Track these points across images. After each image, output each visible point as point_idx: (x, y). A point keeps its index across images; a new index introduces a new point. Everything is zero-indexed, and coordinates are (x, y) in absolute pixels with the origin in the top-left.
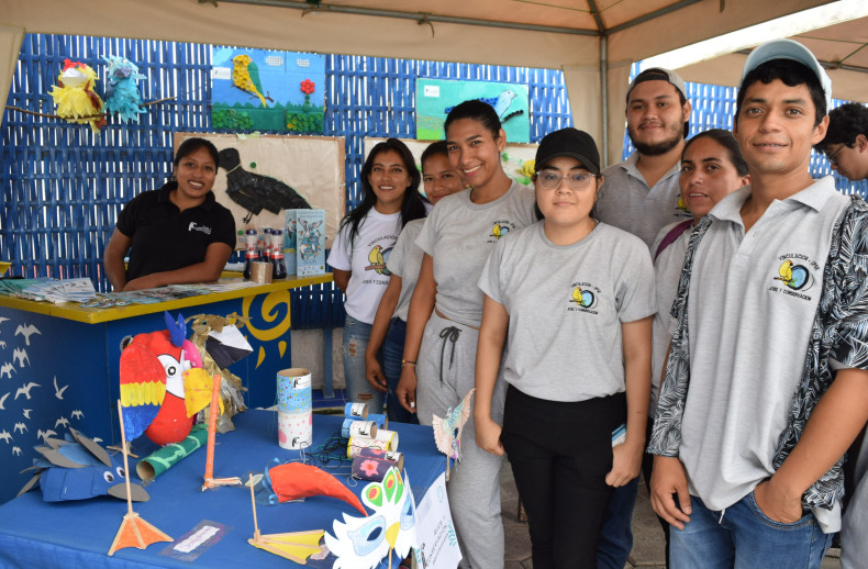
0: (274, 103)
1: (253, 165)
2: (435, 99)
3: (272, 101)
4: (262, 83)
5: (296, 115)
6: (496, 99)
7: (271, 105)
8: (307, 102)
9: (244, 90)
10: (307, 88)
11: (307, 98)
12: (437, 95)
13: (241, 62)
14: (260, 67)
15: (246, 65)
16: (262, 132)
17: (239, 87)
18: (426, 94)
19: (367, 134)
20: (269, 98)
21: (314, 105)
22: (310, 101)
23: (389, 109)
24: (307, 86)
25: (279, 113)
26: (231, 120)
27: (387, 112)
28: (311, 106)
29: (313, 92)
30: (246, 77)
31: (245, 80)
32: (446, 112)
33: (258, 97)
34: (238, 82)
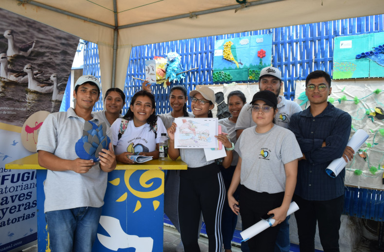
0: (243, 65)
2: (348, 50)
3: (242, 64)
4: (237, 55)
5: (254, 71)
7: (241, 67)
8: (261, 63)
9: (228, 60)
10: (261, 54)
11: (261, 61)
12: (350, 47)
13: (227, 46)
14: (237, 46)
15: (230, 46)
16: (237, 82)
17: (226, 59)
18: (341, 47)
19: (298, 79)
20: (240, 63)
21: (265, 64)
22: (263, 62)
23: (314, 61)
24: (261, 53)
25: (245, 71)
26: (221, 77)
27: (313, 63)
28: (263, 65)
29: (265, 56)
30: (229, 53)
31: (229, 54)
32: (357, 58)
33: (235, 63)
34: (225, 56)
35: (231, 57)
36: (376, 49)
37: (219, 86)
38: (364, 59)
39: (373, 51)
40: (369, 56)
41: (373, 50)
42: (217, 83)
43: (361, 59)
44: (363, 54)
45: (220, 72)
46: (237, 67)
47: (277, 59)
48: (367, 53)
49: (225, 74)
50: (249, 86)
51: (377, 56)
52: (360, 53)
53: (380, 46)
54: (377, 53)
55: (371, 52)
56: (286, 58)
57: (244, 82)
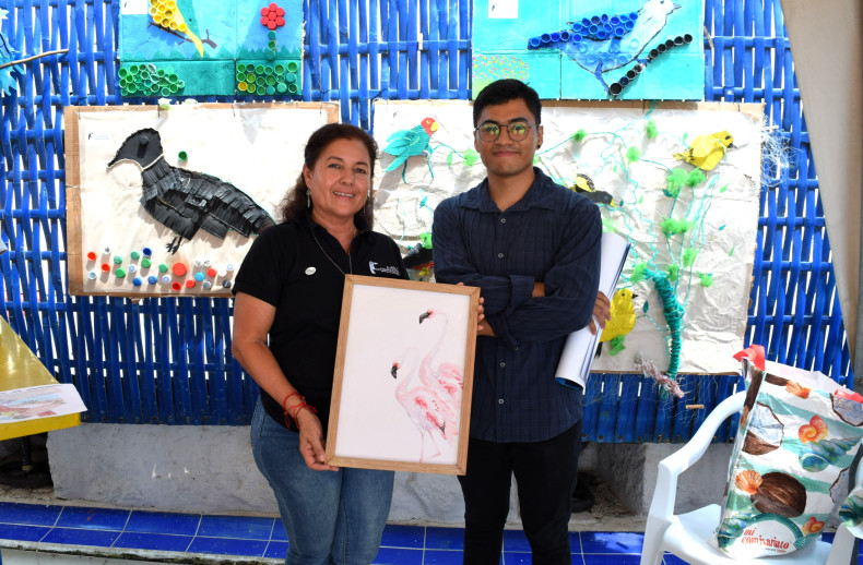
0: (218, 50)
1: (183, 156)
2: (508, 22)
3: (213, 45)
4: (198, 16)
5: (251, 67)
6: (634, 16)
7: (213, 53)
9: (168, 30)
10: (272, 19)
11: (272, 38)
12: (514, 15)
16: (201, 99)
17: (160, 26)
18: (492, 15)
19: (380, 95)
20: (208, 41)
21: (283, 48)
22: (276, 43)
23: (421, 47)
24: (272, 15)
25: (226, 66)
26: (149, 82)
27: (419, 53)
28: (279, 50)
29: (283, 25)
30: (171, 8)
31: (169, 12)
32: (530, 47)
33: (190, 41)
34: (158, 18)
35: (178, 21)
36: (577, 26)
37: (143, 110)
38: (547, 50)
39: (570, 32)
40: (559, 44)
41: (568, 29)
42: (134, 100)
43: (541, 50)
44: (545, 36)
45: (143, 67)
46: (197, 53)
47: (319, 35)
48: (555, 36)
49: (161, 73)
50: (237, 111)
51: (578, 46)
52: (538, 34)
53: (585, 21)
54: (578, 38)
55: (565, 35)
56: (343, 35)
57: (222, 99)
